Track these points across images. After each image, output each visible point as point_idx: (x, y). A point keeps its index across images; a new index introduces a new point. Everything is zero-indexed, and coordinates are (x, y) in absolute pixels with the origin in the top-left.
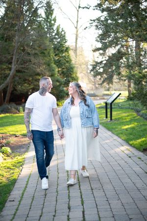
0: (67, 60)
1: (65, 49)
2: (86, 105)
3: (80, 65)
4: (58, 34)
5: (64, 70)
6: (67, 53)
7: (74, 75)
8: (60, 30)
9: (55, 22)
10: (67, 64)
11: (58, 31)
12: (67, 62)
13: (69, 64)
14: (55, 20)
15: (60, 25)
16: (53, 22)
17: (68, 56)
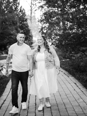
0: (26, 26)
1: (25, 20)
2: (49, 52)
3: (34, 28)
4: (21, 11)
5: (25, 31)
6: (26, 22)
7: (30, 34)
8: (22, 9)
9: (19, 5)
10: (26, 28)
11: (21, 10)
12: (27, 27)
13: (28, 28)
14: (19, 4)
15: (22, 7)
16: (18, 5)
17: (27, 23)
